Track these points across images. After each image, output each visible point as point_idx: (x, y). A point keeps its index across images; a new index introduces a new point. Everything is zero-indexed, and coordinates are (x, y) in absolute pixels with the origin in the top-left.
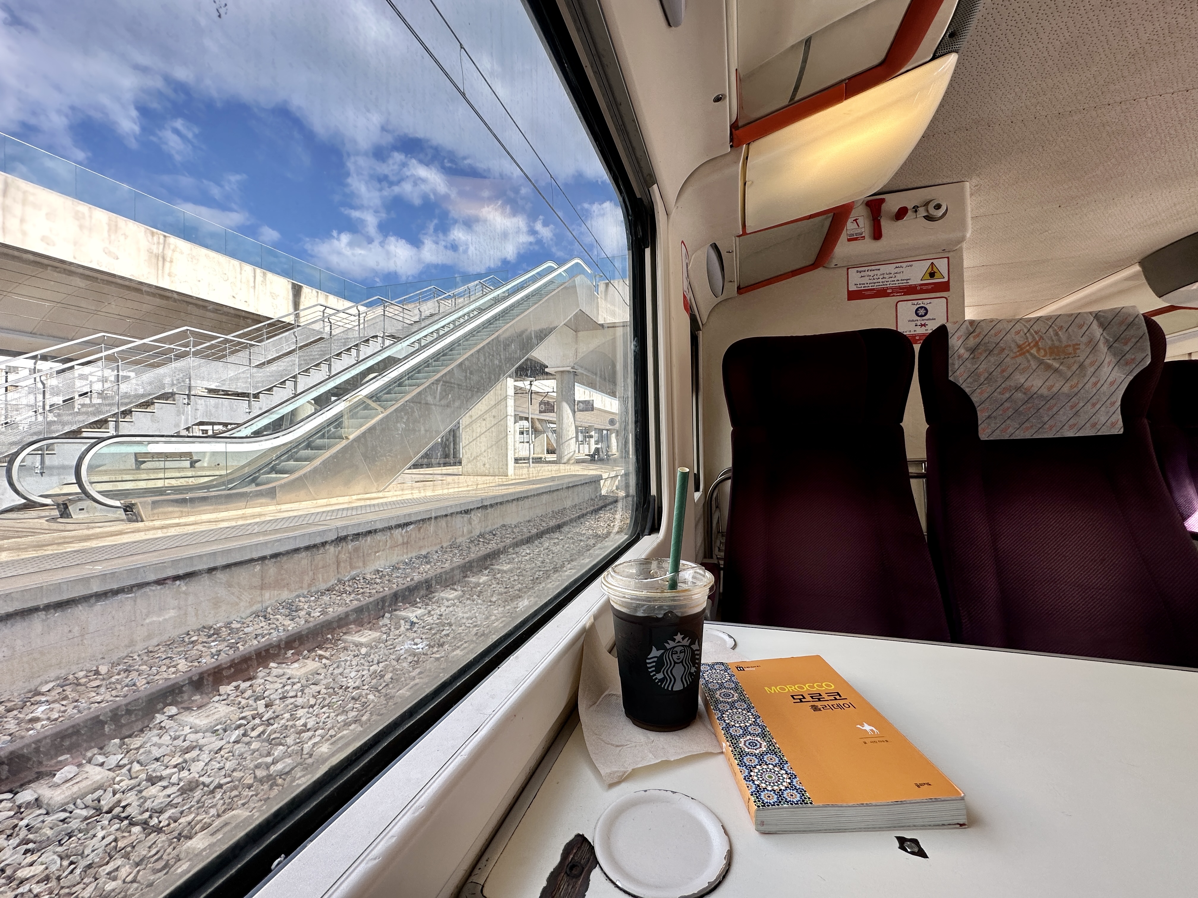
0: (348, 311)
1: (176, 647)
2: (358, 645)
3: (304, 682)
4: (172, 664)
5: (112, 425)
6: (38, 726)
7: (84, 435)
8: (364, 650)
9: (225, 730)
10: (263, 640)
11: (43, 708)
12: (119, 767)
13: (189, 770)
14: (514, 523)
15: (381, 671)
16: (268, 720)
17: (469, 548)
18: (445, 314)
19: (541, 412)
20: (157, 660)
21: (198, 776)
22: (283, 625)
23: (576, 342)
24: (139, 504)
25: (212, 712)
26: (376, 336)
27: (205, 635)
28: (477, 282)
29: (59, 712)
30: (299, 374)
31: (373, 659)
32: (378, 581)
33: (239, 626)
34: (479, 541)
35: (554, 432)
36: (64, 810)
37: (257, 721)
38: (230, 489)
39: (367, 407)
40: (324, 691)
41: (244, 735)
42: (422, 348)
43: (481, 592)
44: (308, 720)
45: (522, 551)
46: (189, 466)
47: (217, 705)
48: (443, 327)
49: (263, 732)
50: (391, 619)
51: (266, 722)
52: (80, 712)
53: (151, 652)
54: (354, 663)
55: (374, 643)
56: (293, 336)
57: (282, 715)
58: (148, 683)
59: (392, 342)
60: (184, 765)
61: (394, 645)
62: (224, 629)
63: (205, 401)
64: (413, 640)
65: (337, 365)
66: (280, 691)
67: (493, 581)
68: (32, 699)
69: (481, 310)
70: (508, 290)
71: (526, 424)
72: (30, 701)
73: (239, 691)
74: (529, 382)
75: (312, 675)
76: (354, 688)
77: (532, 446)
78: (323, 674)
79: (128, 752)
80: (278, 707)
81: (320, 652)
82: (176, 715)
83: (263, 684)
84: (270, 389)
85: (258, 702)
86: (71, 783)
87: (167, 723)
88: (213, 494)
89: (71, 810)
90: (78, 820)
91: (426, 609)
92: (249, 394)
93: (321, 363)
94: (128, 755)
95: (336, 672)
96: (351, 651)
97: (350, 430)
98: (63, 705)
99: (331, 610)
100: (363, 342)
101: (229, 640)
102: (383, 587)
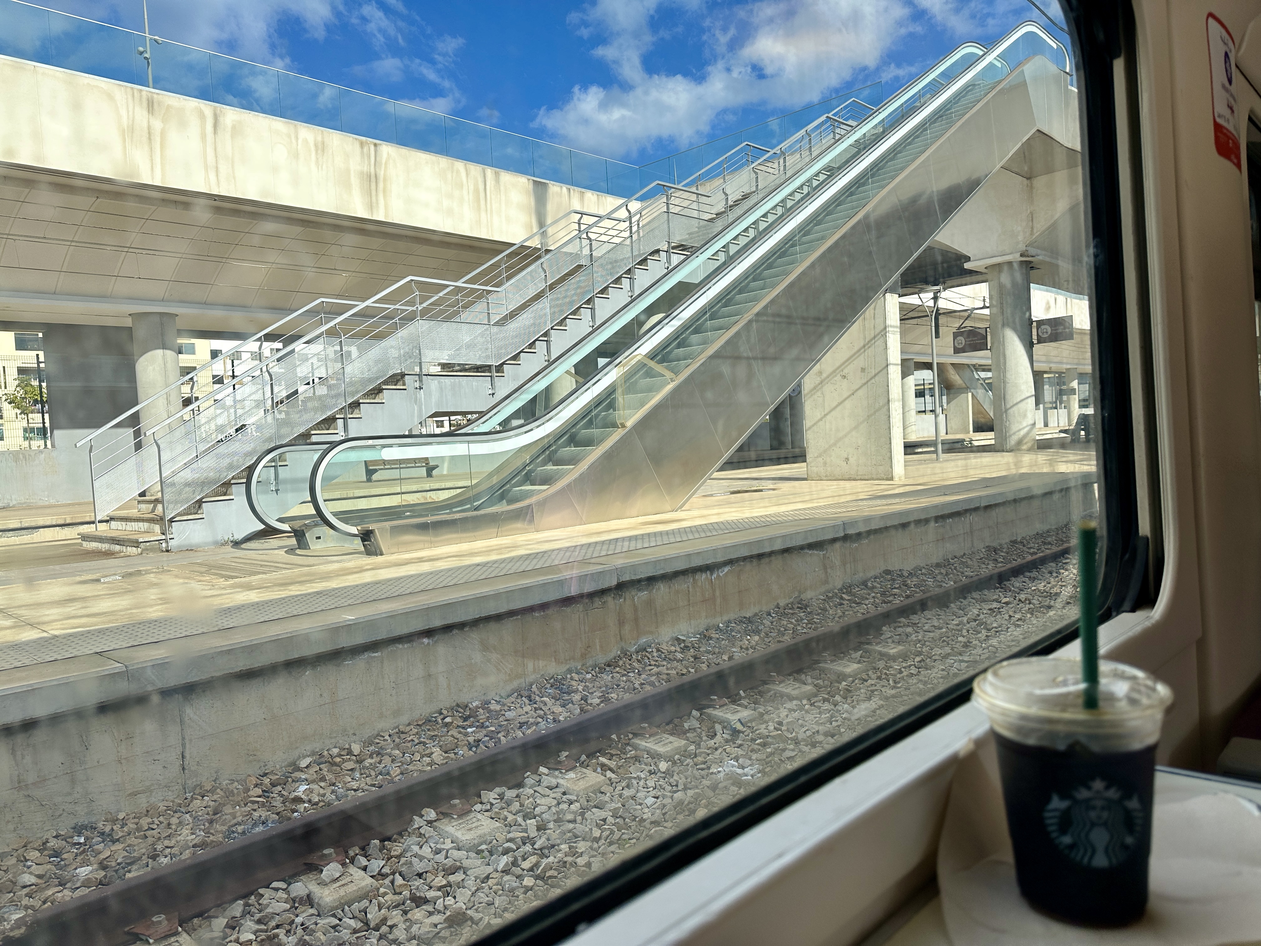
0: (614, 216)
1: (429, 730)
2: (656, 756)
3: (583, 801)
4: (427, 752)
5: (340, 423)
6: (301, 807)
7: (314, 439)
8: (663, 766)
9: (491, 853)
10: (529, 731)
11: (303, 788)
12: (384, 876)
13: (455, 897)
14: (908, 566)
15: (689, 803)
16: (541, 849)
17: (825, 610)
18: (768, 190)
19: (957, 351)
20: (409, 745)
21: (464, 907)
22: (553, 713)
23: (1031, 199)
24: (376, 530)
25: (474, 825)
26: (657, 251)
27: (460, 717)
28: (823, 118)
29: (319, 795)
30: (552, 328)
31: (677, 782)
32: (679, 656)
33: (498, 707)
34: (842, 598)
35: (990, 386)
36: (334, 916)
37: (528, 848)
38: (477, 509)
39: (650, 373)
40: (610, 820)
41: (515, 863)
42: (731, 261)
43: (850, 691)
44: (592, 859)
45: (925, 621)
46: (425, 474)
47: (479, 816)
48: (765, 216)
49: (537, 865)
50: (700, 720)
51: (539, 852)
52: (338, 799)
53: (403, 733)
54: (651, 783)
55: (677, 757)
56: (541, 270)
57: (558, 845)
58: (402, 773)
59: (683, 257)
60: (449, 889)
61: (709, 763)
62: (481, 710)
63: (439, 382)
64: (736, 759)
65: (604, 308)
66: (554, 810)
67: (870, 673)
68: (292, 775)
69: (832, 172)
70: (883, 120)
71: (927, 376)
72: (291, 777)
73: (503, 801)
74: (931, 295)
75: (594, 792)
76: (652, 823)
77: (942, 418)
78: (608, 794)
79: (389, 859)
80: (553, 833)
81: (602, 760)
82: (435, 821)
83: (532, 796)
84: (516, 357)
85: (528, 822)
86: (338, 884)
87: (425, 830)
88: (457, 516)
89: (340, 917)
90: (348, 931)
91: (755, 710)
92: (490, 366)
93: (580, 307)
94: (389, 864)
95: (626, 793)
96: (646, 765)
97: (627, 412)
98: (321, 787)
99: (614, 695)
100: (638, 264)
101: (488, 727)
102: (687, 668)
